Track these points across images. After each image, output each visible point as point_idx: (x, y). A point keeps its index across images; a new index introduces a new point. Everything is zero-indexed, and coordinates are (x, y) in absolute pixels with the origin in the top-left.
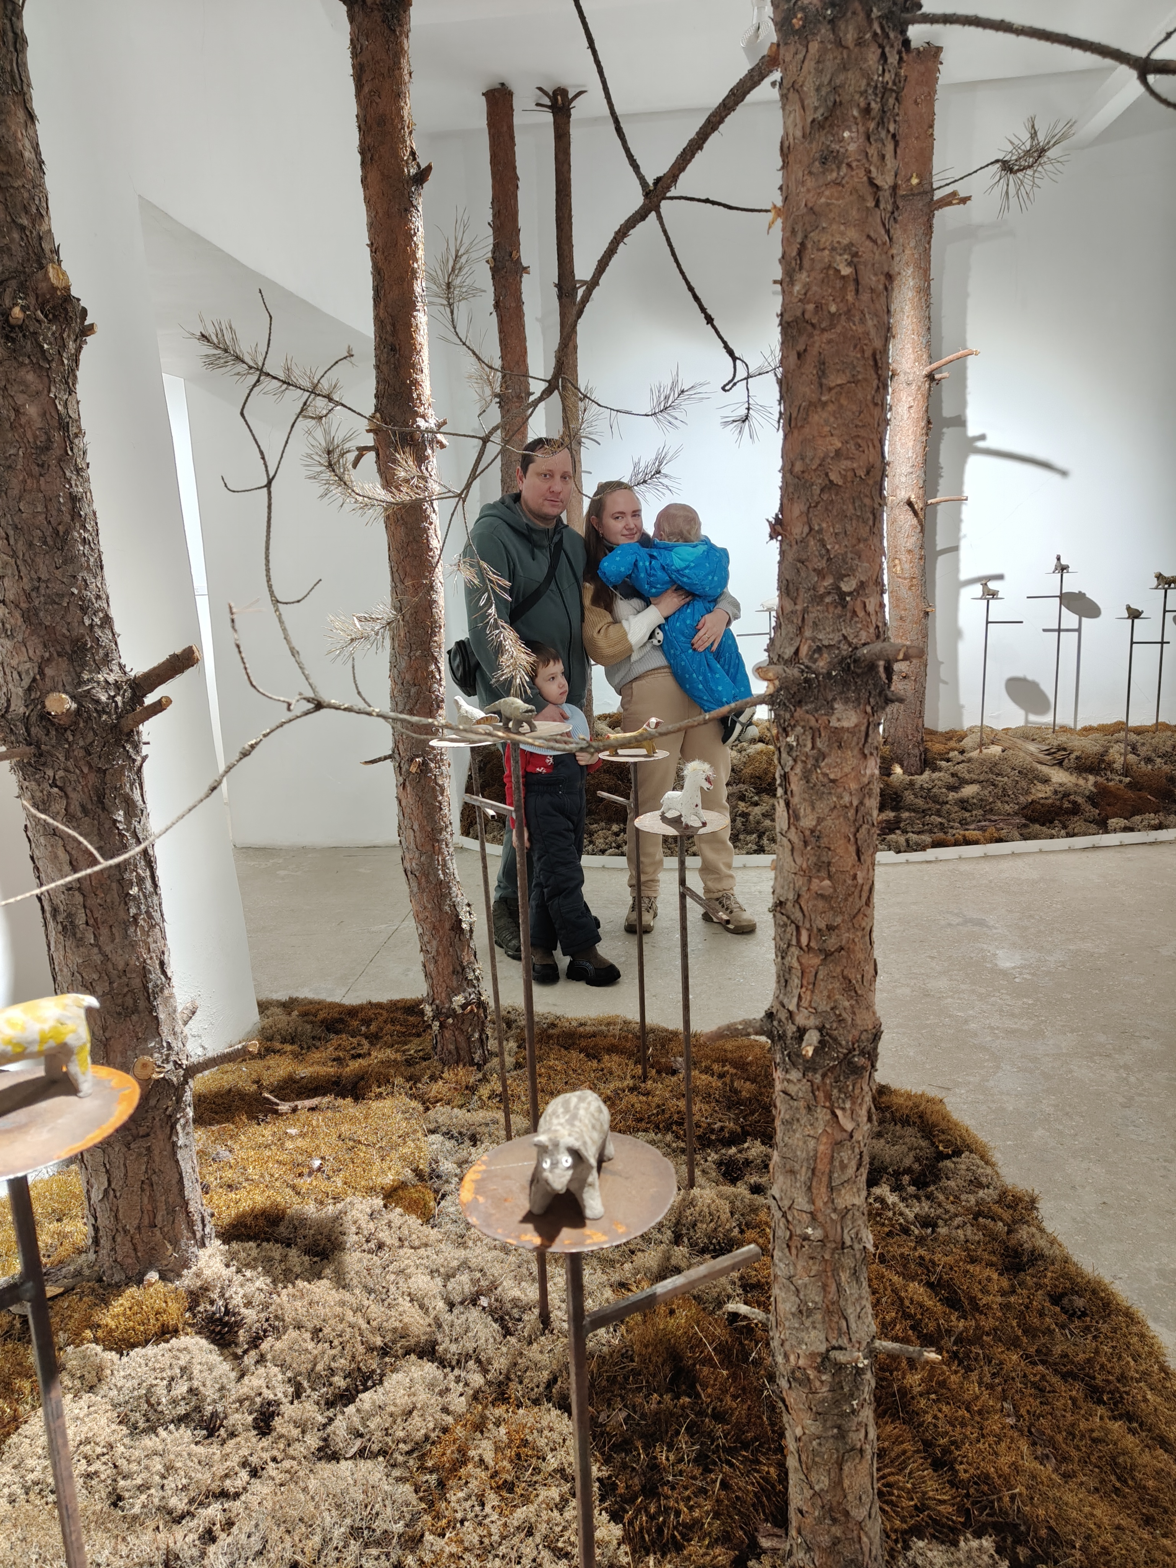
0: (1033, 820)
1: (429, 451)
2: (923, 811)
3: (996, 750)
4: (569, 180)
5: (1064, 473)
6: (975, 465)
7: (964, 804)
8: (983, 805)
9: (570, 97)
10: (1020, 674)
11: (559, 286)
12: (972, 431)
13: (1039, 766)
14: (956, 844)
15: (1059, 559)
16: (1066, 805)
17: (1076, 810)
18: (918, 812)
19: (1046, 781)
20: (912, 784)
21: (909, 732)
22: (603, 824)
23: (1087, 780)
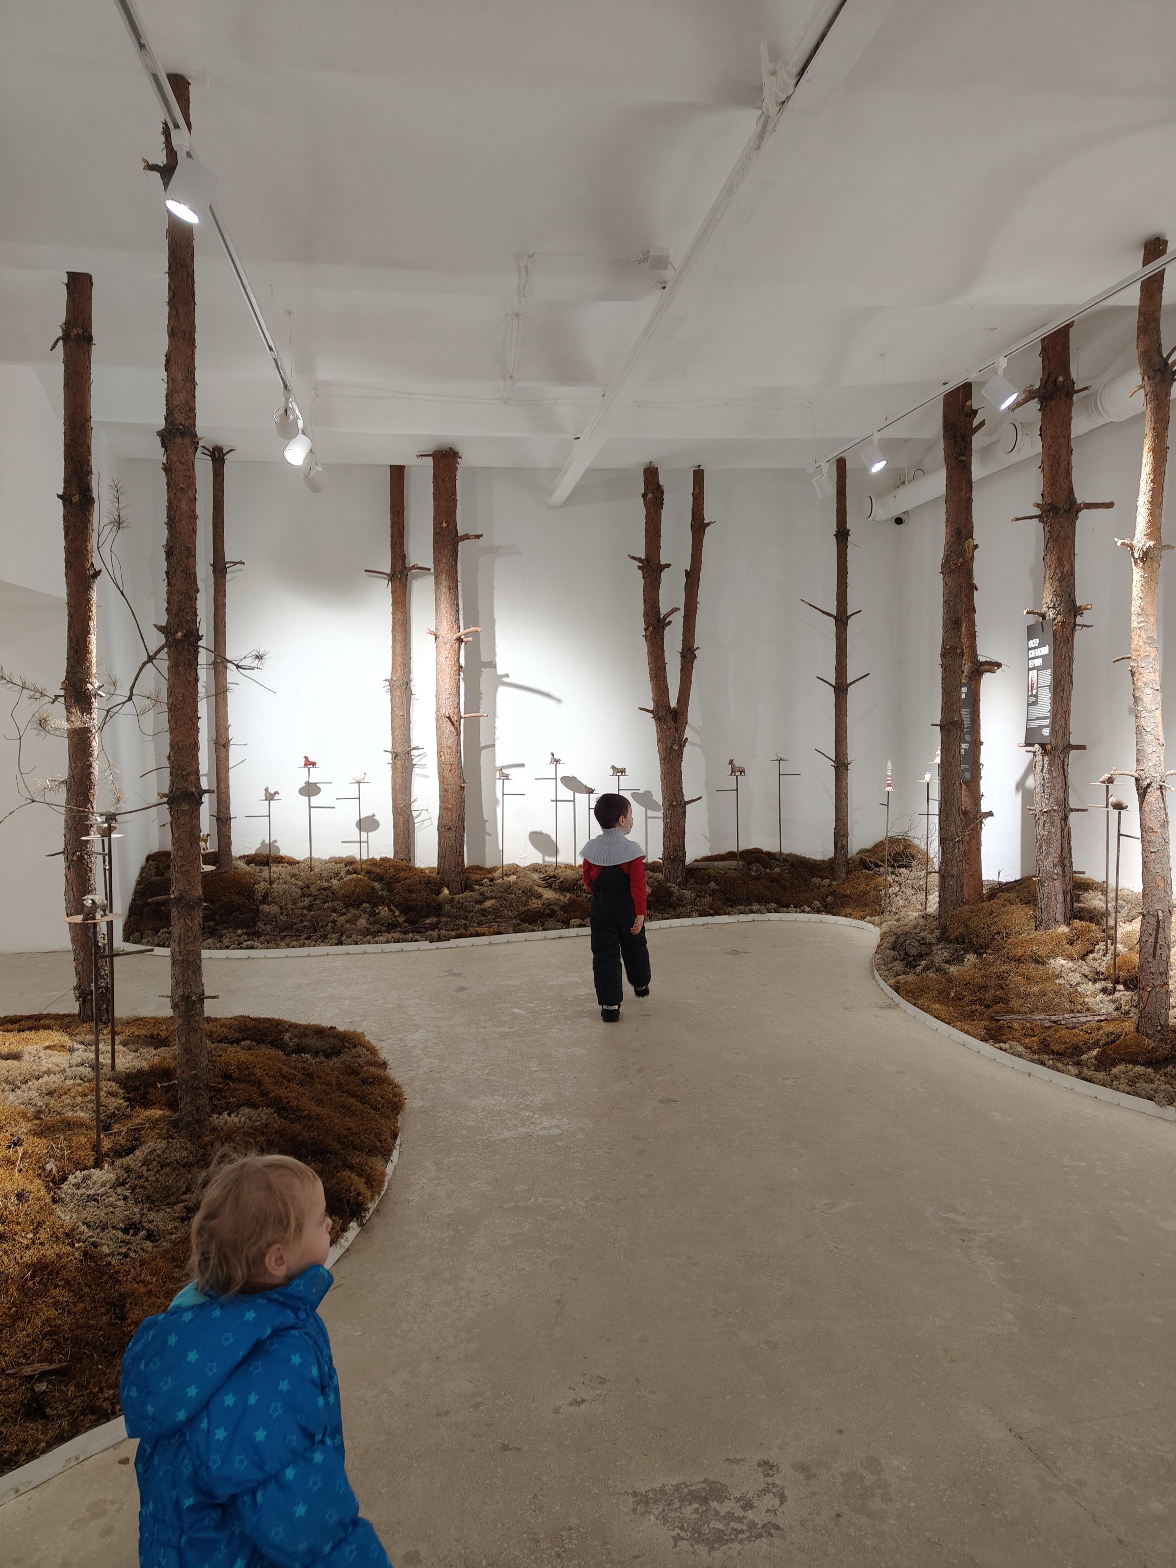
0: (524, 921)
1: (93, 699)
2: (456, 917)
3: (513, 878)
4: (223, 501)
5: (559, 701)
6: (502, 691)
7: (483, 912)
8: (495, 911)
9: (224, 452)
10: (538, 830)
11: (214, 566)
12: (500, 671)
13: (537, 888)
14: (471, 936)
15: (553, 755)
16: (547, 911)
17: (552, 914)
18: (452, 918)
19: (540, 897)
20: (452, 900)
21: (453, 865)
22: (231, 930)
23: (565, 897)
